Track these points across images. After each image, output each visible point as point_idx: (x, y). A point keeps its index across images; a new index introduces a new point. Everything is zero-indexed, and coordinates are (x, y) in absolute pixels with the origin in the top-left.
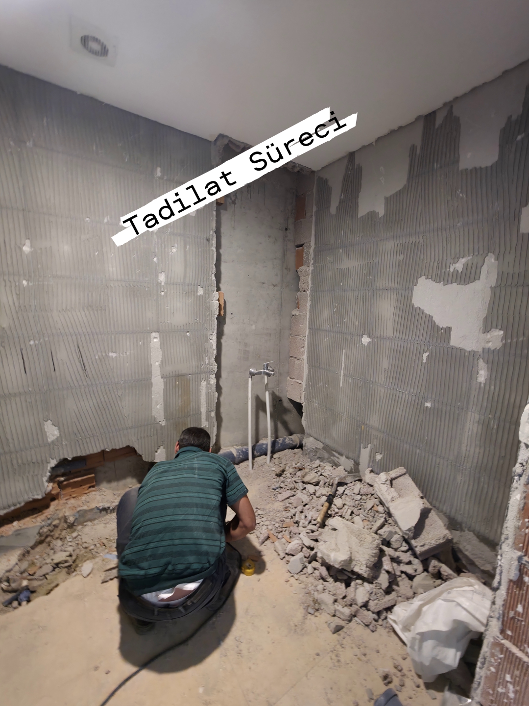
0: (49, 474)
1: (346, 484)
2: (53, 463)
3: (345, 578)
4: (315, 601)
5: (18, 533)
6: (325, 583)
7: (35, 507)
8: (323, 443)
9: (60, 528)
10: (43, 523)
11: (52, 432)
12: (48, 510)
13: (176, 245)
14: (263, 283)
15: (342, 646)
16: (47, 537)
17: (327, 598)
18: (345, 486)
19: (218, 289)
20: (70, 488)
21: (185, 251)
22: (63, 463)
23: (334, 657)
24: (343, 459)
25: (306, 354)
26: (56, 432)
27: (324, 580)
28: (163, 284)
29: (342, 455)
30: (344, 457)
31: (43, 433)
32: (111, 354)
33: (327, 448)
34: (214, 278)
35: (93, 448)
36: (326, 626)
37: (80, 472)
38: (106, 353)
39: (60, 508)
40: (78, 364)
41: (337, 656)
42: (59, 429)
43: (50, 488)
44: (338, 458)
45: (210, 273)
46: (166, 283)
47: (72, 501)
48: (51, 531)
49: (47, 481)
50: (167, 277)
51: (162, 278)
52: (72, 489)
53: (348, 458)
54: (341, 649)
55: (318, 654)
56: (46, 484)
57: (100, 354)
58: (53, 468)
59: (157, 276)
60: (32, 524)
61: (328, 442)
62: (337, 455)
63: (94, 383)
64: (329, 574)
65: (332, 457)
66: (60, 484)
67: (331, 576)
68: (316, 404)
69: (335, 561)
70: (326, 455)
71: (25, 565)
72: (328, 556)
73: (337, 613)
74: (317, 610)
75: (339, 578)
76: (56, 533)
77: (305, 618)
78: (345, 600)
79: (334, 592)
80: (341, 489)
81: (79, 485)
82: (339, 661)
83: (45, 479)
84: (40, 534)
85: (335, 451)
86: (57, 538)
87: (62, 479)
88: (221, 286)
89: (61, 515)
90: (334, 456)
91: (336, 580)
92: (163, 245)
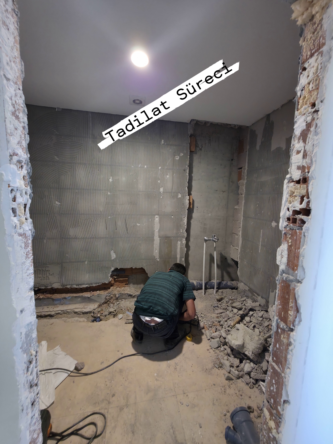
0: (111, 273)
1: (255, 310)
2: (113, 269)
3: (241, 357)
4: (220, 363)
5: (99, 296)
6: (229, 357)
7: (105, 287)
8: (249, 287)
9: (113, 299)
10: (107, 294)
11: (113, 256)
12: (109, 290)
13: (169, 174)
14: (217, 191)
15: (229, 387)
16: (108, 301)
17: (227, 363)
18: (255, 312)
19: (190, 194)
20: (118, 283)
21: (173, 177)
22: (116, 270)
23: (223, 389)
24: (259, 298)
25: (241, 232)
26: (115, 256)
27: (229, 355)
28: (162, 192)
29: (259, 296)
30: (260, 297)
31: (110, 255)
32: (138, 224)
33: (251, 290)
34: (187, 189)
35: (128, 266)
36: (223, 375)
37: (122, 276)
38: (136, 223)
39: (114, 290)
40: (125, 227)
41: (225, 389)
42: (116, 254)
43: (111, 280)
44: (257, 297)
45: (185, 187)
46: (163, 192)
47: (118, 288)
48: (110, 299)
49: (110, 276)
50: (164, 189)
51: (161, 190)
52: (119, 283)
53: (262, 297)
54: (228, 388)
55: (214, 385)
56: (110, 278)
57: (133, 224)
58: (113, 271)
59: (159, 189)
60: (103, 294)
61: (252, 286)
62: (256, 295)
63: (130, 236)
64: (232, 353)
65: (253, 296)
66: (115, 279)
67: (233, 355)
68: (246, 263)
69: (234, 344)
70: (250, 295)
71: (99, 309)
72: (231, 341)
73: (231, 372)
74: (221, 367)
75: (237, 356)
76: (112, 301)
77: (212, 368)
78: (238, 368)
79: (233, 363)
80: (251, 313)
81: (122, 282)
82: (225, 392)
83: (109, 275)
84: (106, 299)
85: (255, 293)
86: (112, 303)
87: (116, 277)
88: (192, 192)
89: (114, 293)
90: (254, 295)
91: (235, 357)
92: (163, 175)
